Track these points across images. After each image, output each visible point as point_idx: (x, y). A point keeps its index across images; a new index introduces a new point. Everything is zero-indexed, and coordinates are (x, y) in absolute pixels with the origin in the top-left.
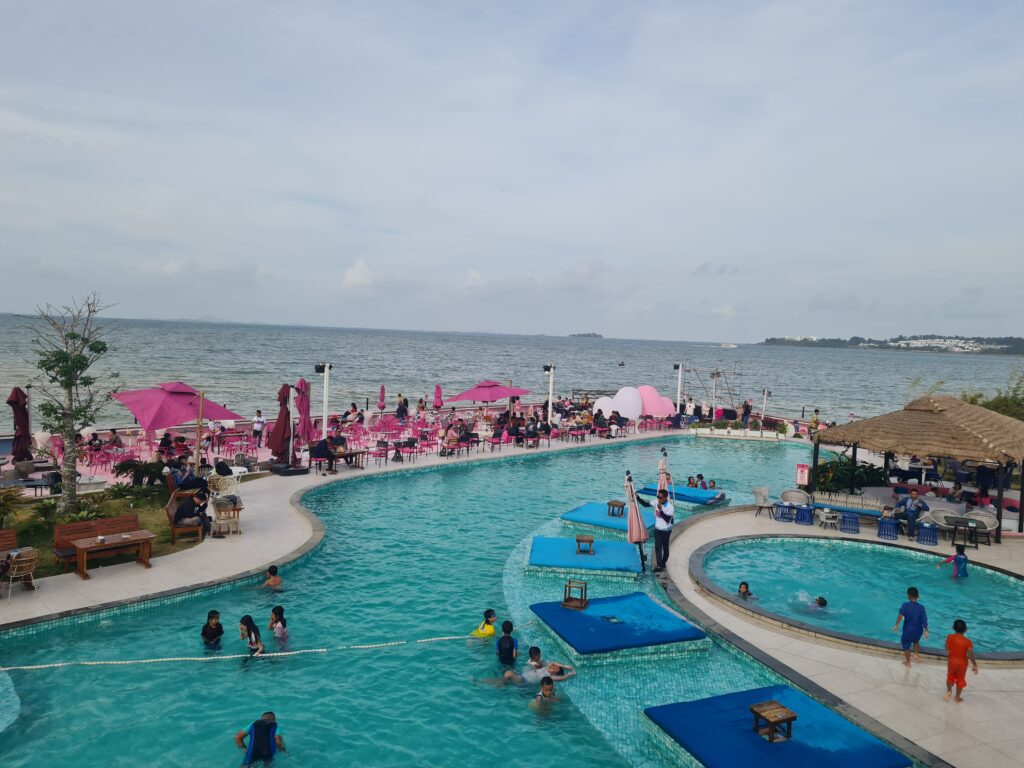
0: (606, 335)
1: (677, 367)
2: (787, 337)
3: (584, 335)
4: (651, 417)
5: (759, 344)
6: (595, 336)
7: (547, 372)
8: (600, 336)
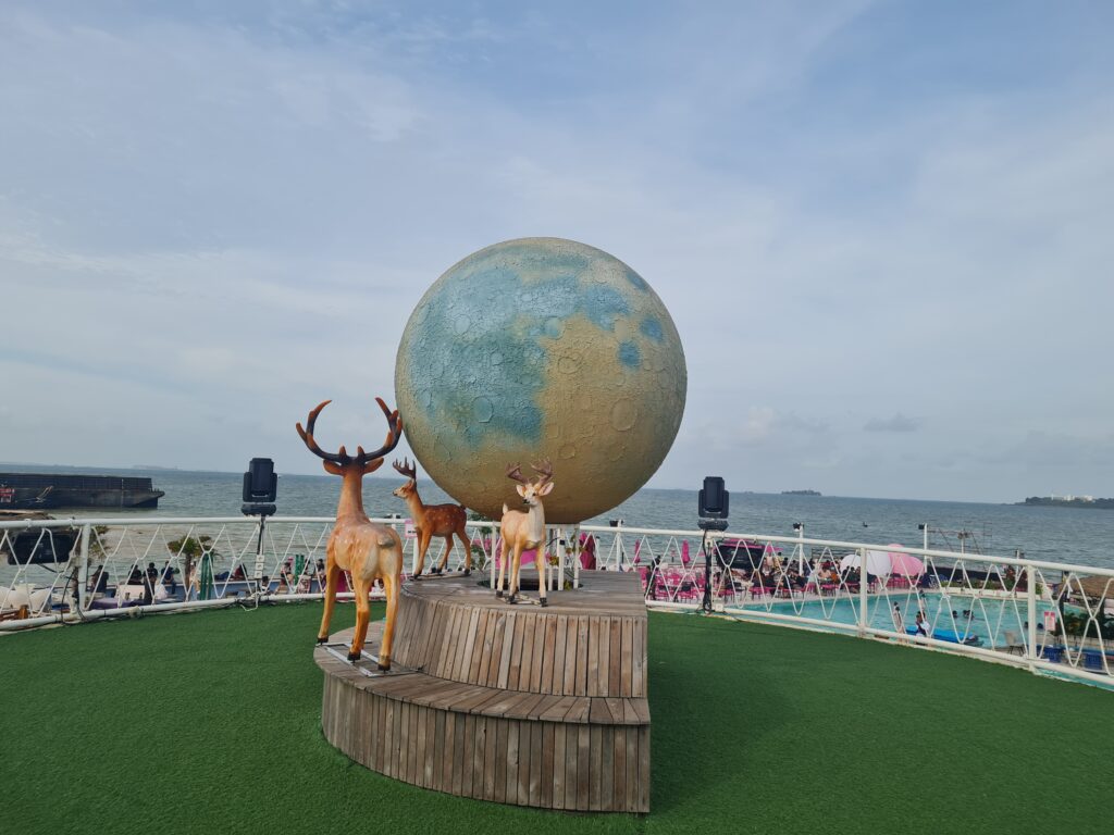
0: (824, 494)
1: (921, 527)
2: (1053, 496)
3: (798, 493)
4: (898, 575)
5: (1017, 504)
6: (812, 493)
7: (797, 530)
8: (819, 494)
